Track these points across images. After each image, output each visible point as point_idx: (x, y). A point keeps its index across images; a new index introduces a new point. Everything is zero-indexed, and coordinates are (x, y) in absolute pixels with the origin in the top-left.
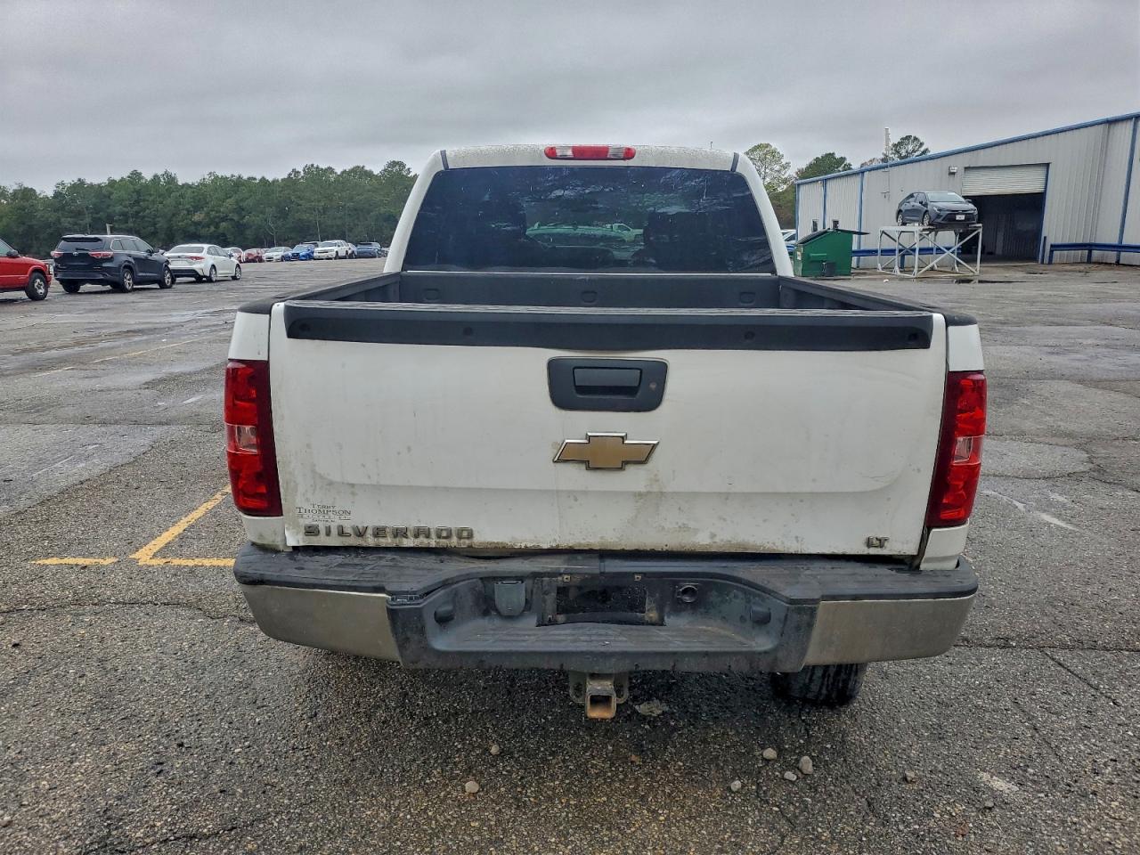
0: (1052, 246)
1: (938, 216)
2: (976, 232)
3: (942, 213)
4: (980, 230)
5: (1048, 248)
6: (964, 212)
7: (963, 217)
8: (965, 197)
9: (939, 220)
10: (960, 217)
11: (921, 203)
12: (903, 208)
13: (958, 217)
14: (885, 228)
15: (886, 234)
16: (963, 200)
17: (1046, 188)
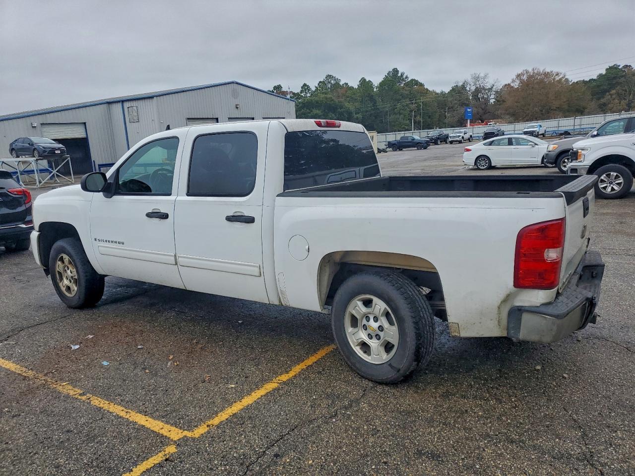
0: (99, 165)
1: (45, 151)
2: (67, 160)
3: (46, 150)
4: (69, 158)
5: (97, 167)
6: (59, 149)
7: (59, 152)
8: (54, 140)
9: (46, 154)
10: (58, 152)
11: (29, 144)
12: (14, 146)
13: (56, 152)
14: (5, 160)
15: (5, 163)
16: (54, 142)
17: (87, 134)
